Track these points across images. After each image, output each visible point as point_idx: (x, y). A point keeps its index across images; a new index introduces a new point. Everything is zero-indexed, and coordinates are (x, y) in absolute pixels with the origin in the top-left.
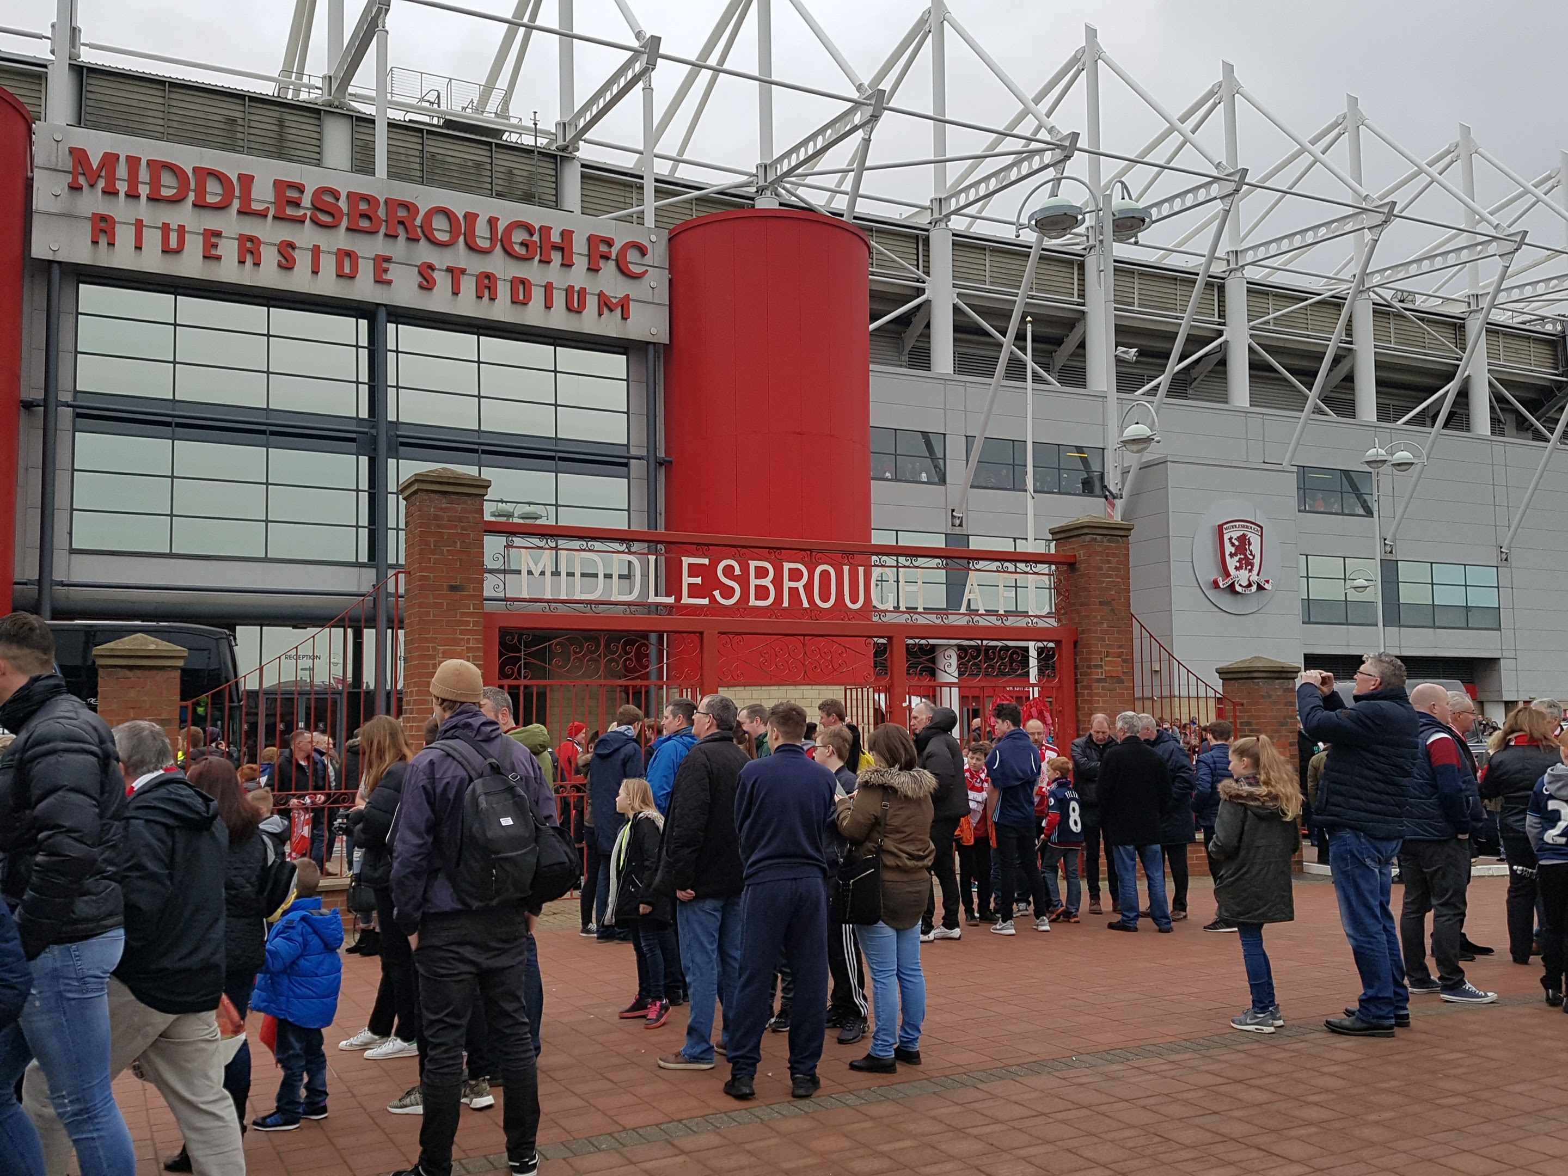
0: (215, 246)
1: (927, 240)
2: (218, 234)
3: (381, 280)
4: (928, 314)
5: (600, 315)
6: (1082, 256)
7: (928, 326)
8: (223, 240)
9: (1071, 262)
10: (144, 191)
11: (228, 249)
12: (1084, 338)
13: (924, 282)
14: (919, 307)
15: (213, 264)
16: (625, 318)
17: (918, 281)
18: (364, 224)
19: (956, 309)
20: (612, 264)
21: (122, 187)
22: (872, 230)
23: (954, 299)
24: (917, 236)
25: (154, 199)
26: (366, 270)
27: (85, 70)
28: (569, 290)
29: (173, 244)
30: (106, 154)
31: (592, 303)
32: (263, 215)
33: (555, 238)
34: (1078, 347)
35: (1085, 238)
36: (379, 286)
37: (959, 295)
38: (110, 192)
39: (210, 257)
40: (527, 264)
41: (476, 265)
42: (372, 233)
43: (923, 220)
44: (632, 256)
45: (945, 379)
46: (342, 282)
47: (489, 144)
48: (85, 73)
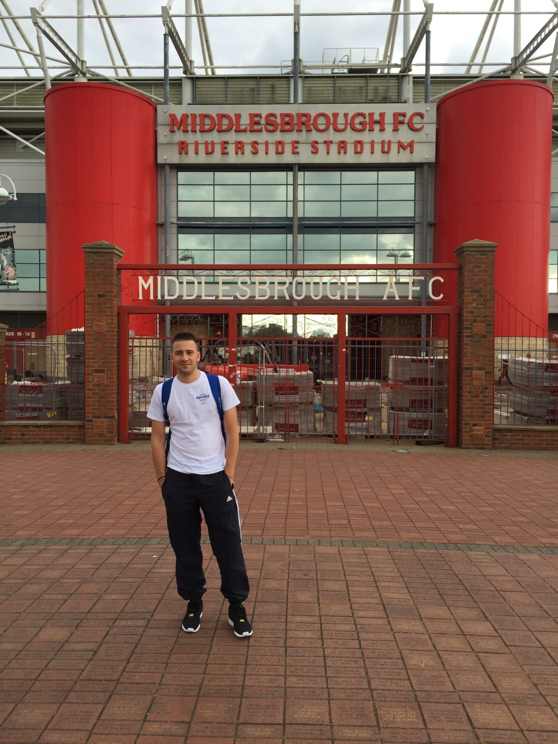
0: (226, 148)
2: (227, 143)
3: (295, 153)
5: (399, 152)
8: (230, 145)
10: (198, 128)
11: (231, 149)
15: (225, 156)
16: (412, 152)
18: (287, 127)
20: (406, 126)
21: (189, 128)
25: (202, 131)
26: (288, 149)
28: (383, 143)
29: (210, 150)
30: (183, 115)
31: (394, 147)
32: (245, 131)
33: (377, 117)
36: (294, 155)
38: (186, 131)
39: (224, 153)
40: (362, 133)
41: (337, 137)
42: (290, 131)
44: (417, 119)
46: (279, 156)
47: (370, 76)
48: (195, 80)
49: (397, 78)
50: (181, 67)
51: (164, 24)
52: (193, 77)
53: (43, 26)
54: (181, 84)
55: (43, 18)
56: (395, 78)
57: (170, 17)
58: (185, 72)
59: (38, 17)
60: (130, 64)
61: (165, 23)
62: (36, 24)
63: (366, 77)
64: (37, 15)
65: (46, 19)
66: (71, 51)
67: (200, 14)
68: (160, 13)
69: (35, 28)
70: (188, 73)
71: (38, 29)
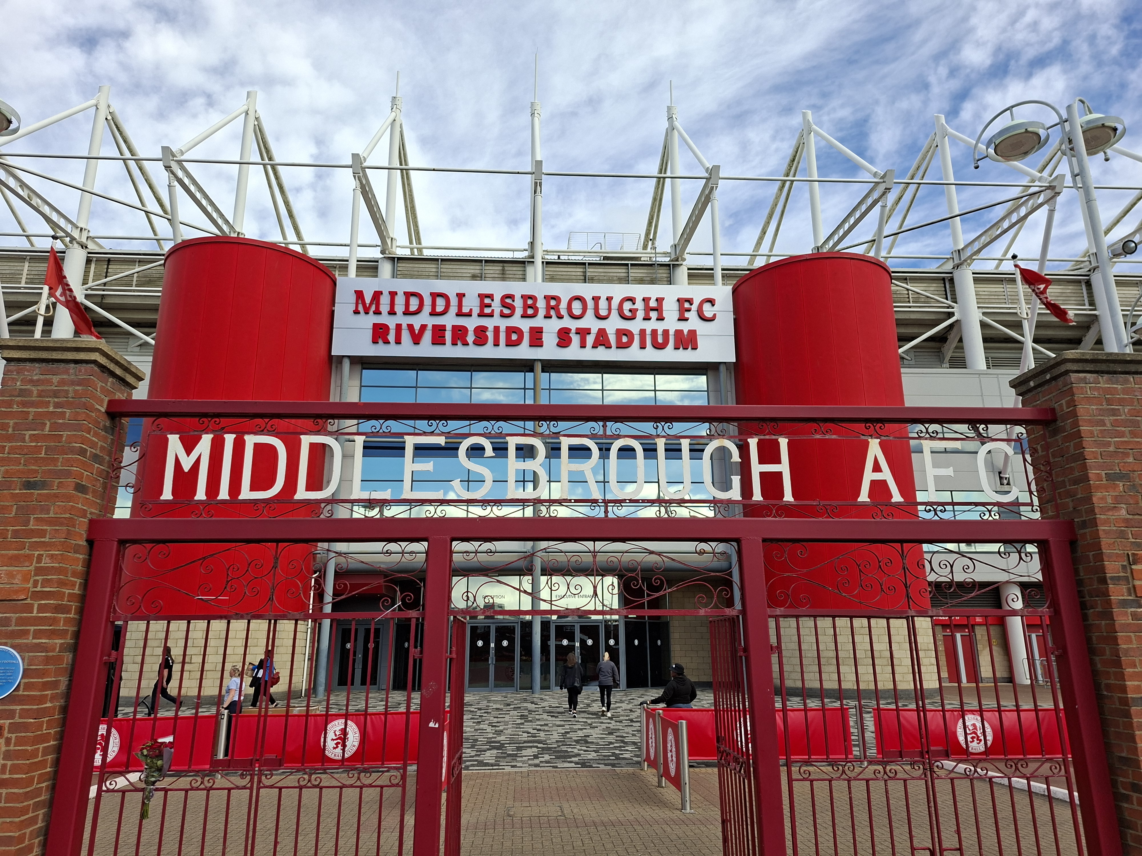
1: (952, 280)
4: (960, 330)
6: (1088, 276)
7: (961, 340)
9: (1079, 282)
10: (400, 309)
12: (1100, 336)
13: (953, 308)
14: (951, 326)
15: (438, 348)
17: (948, 308)
18: (530, 312)
19: (984, 325)
20: (694, 315)
21: (385, 309)
22: (906, 279)
23: (980, 317)
24: (944, 279)
25: (406, 312)
27: (396, 259)
30: (375, 292)
32: (470, 314)
33: (653, 304)
34: (1096, 343)
35: (1088, 263)
36: (534, 349)
37: (984, 314)
38: (378, 312)
40: (632, 321)
41: (597, 326)
42: (535, 316)
43: (948, 267)
44: (707, 307)
45: (980, 374)
46: (512, 348)
47: (632, 265)
48: (395, 260)
49: (668, 268)
50: (379, 246)
51: (355, 177)
52: (394, 258)
53: (180, 174)
54: (376, 268)
55: (180, 162)
56: (665, 268)
57: (364, 169)
58: (383, 252)
59: (173, 160)
60: (307, 239)
61: (357, 175)
62: (167, 168)
63: (627, 265)
64: (171, 158)
65: (183, 163)
66: (222, 216)
67: (404, 167)
68: (350, 163)
69: (166, 174)
70: (387, 252)
71: (171, 175)
